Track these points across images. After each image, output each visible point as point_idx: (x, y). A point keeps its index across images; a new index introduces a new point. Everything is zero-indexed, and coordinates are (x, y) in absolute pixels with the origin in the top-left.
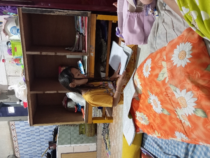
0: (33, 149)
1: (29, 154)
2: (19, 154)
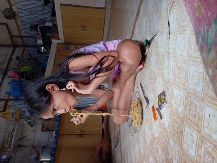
0: (32, 3)
1: (28, 10)
2: (16, 8)
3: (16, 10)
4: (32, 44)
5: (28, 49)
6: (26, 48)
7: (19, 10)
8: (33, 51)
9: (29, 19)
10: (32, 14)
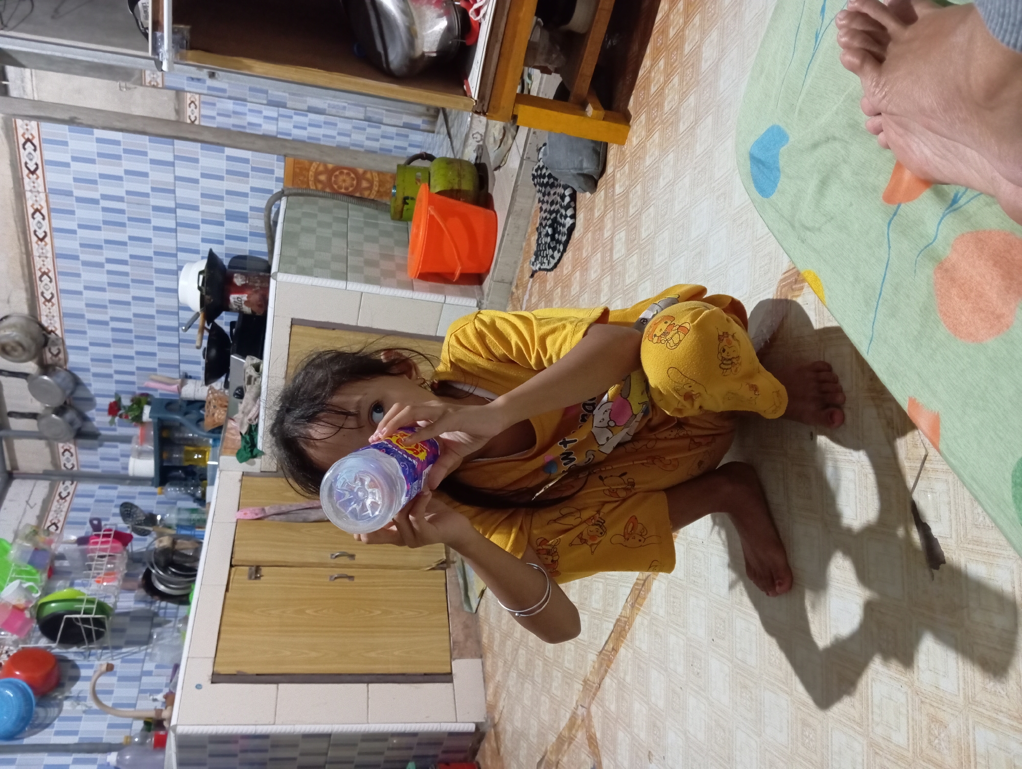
0: (135, 298)
1: (114, 324)
2: (56, 314)
3: (57, 319)
4: (97, 467)
5: (71, 489)
6: (61, 487)
7: (70, 323)
8: (96, 501)
9: (109, 361)
10: (131, 342)
